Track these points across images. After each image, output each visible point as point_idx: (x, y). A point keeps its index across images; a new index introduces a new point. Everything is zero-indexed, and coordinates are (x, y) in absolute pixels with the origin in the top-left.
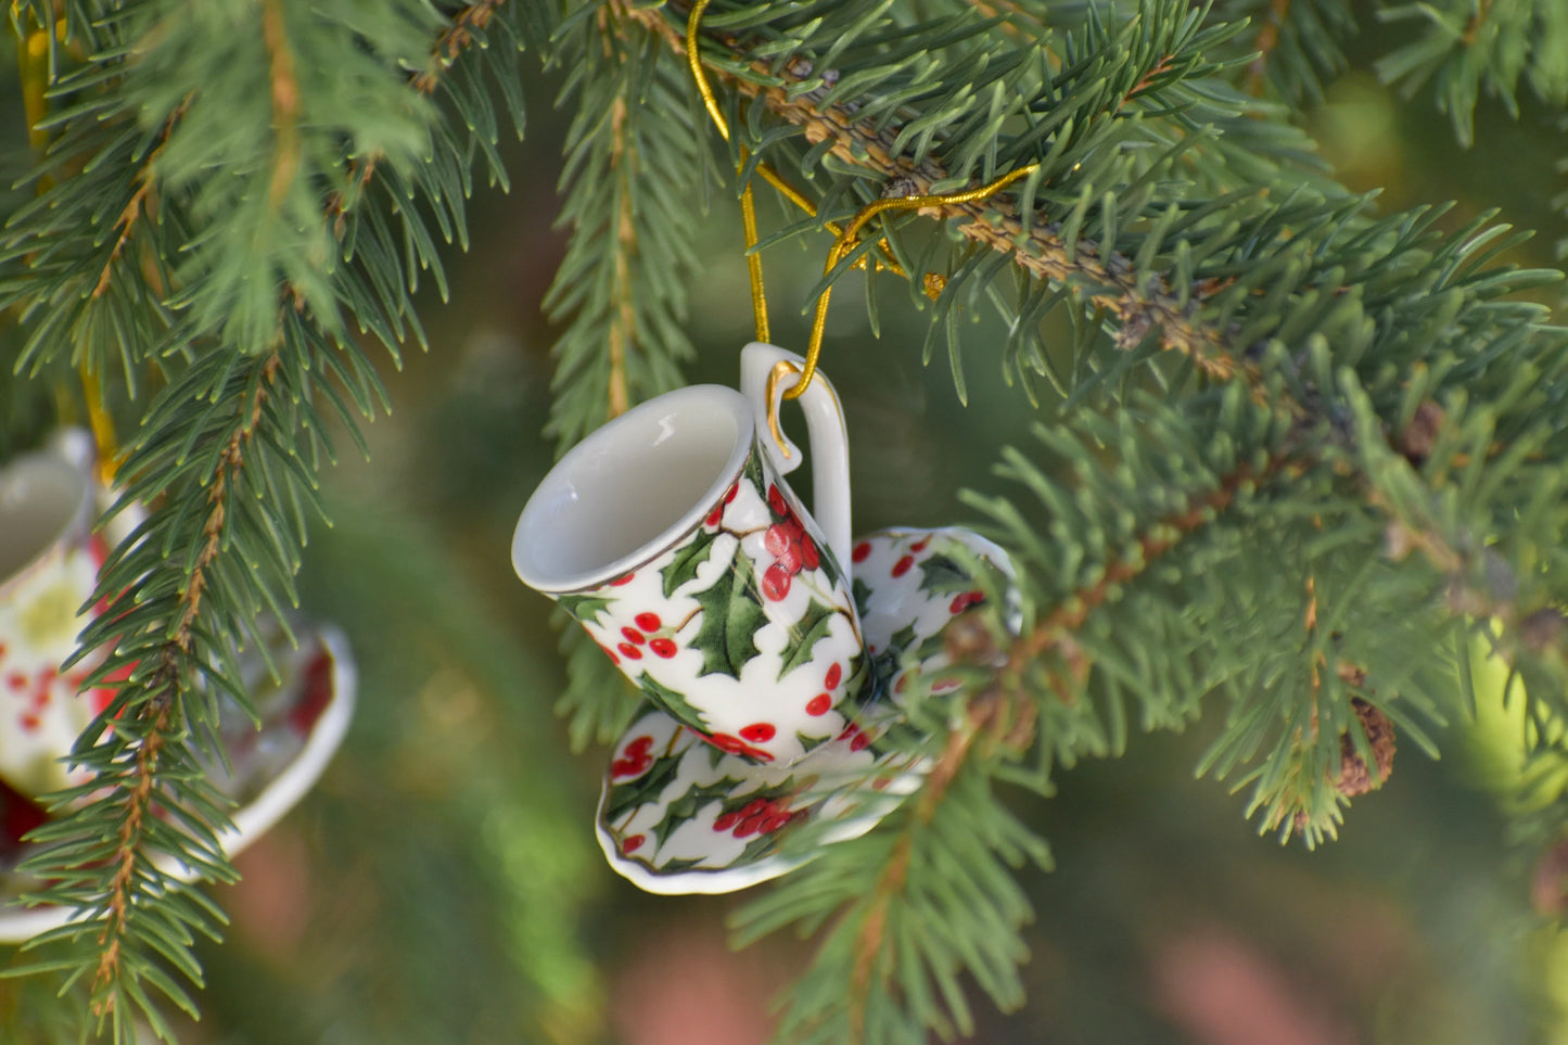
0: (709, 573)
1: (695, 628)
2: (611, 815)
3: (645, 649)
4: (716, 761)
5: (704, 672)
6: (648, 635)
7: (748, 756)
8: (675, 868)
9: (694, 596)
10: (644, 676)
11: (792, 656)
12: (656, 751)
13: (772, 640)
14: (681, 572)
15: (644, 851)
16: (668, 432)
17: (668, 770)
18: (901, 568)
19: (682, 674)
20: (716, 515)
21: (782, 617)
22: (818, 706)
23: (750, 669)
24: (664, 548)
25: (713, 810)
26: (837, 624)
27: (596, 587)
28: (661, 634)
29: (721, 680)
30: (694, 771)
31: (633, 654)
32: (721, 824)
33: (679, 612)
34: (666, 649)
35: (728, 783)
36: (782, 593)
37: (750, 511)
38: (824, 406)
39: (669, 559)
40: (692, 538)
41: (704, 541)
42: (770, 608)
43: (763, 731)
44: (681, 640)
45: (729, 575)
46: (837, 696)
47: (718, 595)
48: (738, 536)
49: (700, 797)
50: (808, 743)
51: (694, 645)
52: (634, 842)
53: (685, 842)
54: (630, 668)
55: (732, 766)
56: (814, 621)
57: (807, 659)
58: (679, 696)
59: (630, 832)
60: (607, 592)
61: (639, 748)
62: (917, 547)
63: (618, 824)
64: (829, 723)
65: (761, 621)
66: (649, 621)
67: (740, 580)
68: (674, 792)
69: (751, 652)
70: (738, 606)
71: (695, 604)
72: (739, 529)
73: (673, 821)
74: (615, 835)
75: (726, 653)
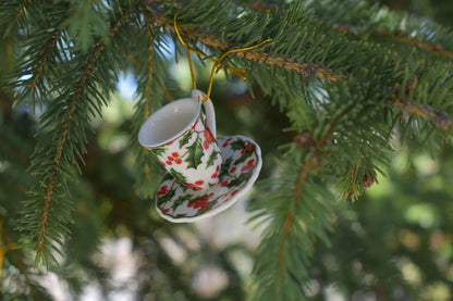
0: (191, 142)
1: (187, 155)
2: (159, 204)
3: (173, 162)
4: (185, 191)
5: (188, 167)
6: (174, 158)
7: (195, 189)
8: (179, 216)
9: (187, 148)
10: (172, 170)
11: (210, 163)
12: (169, 188)
13: (205, 159)
14: (184, 142)
15: (171, 212)
16: (176, 110)
17: (173, 193)
18: (225, 145)
19: (182, 169)
20: (194, 127)
21: (207, 154)
22: (214, 176)
23: (199, 167)
24: (180, 136)
25: (187, 202)
26: (218, 155)
27: (163, 146)
28: (178, 158)
29: (192, 169)
30: (179, 193)
31: (169, 163)
32: (189, 205)
33: (183, 152)
34: (179, 162)
35: (189, 196)
36: (207, 148)
37: (200, 127)
39: (182, 138)
40: (187, 133)
41: (190, 134)
42: (205, 151)
43: (201, 182)
44: (183, 159)
45: (195, 143)
46: (218, 174)
47: (193, 148)
48: (198, 133)
49: (182, 200)
50: (211, 185)
51: (186, 161)
52: (167, 210)
53: (180, 210)
54: (168, 168)
56: (214, 155)
57: (213, 164)
58: (180, 174)
59: (165, 208)
60: (165, 147)
61: (164, 188)
62: (229, 140)
63: (161, 207)
64: (216, 180)
65: (203, 154)
66: (175, 155)
67: (198, 145)
68: (175, 198)
69: (200, 162)
70: (197, 151)
71: (187, 150)
72: (198, 131)
73: (176, 205)
74: (161, 209)
75: (194, 162)
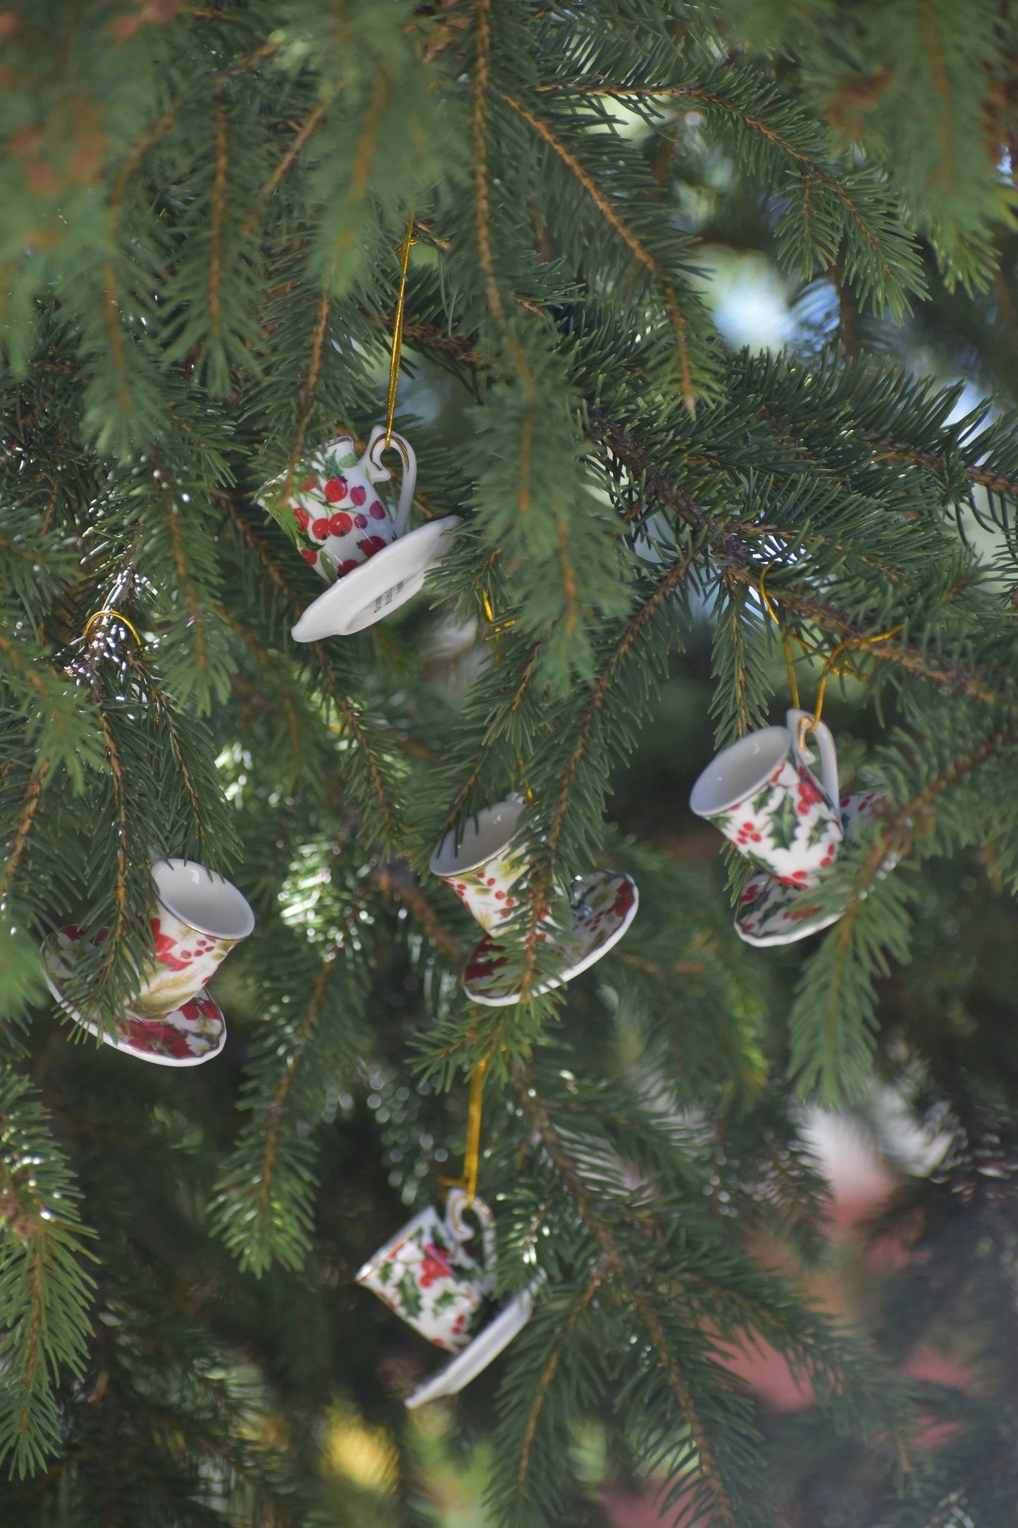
0: (774, 803)
1: (769, 828)
2: (741, 917)
3: (748, 839)
4: (784, 892)
5: (775, 847)
6: (749, 833)
7: (797, 886)
8: (767, 934)
9: (769, 814)
10: (749, 852)
11: (812, 840)
12: (760, 890)
13: (803, 832)
14: (760, 804)
15: (754, 930)
16: (757, 750)
17: (765, 896)
18: (862, 808)
19: (764, 849)
20: (775, 778)
21: (806, 824)
22: (825, 863)
23: (795, 846)
24: (752, 794)
25: (784, 910)
26: (832, 827)
27: (725, 812)
28: (754, 832)
29: (781, 852)
30: (776, 896)
31: (743, 842)
32: (787, 916)
33: (762, 821)
34: (757, 838)
35: (790, 900)
36: (806, 812)
37: (790, 777)
38: (823, 733)
39: (755, 798)
40: (765, 789)
41: (770, 790)
42: (802, 820)
43: (800, 874)
44: (764, 834)
45: (782, 805)
46: (833, 858)
47: (778, 813)
48: (785, 787)
49: (777, 906)
50: (823, 880)
51: (770, 835)
52: (751, 926)
53: (772, 924)
54: (743, 849)
55: (791, 892)
56: (821, 825)
57: (819, 841)
58: (764, 860)
59: (749, 923)
60: (730, 814)
61: (752, 890)
62: (869, 798)
63: (743, 921)
64: (832, 871)
65: (796, 824)
66: (749, 827)
67: (787, 807)
68: (767, 905)
69: (793, 838)
70: (787, 818)
71: (768, 818)
72: (785, 783)
73: (767, 917)
74: (742, 925)
75: (784, 839)
